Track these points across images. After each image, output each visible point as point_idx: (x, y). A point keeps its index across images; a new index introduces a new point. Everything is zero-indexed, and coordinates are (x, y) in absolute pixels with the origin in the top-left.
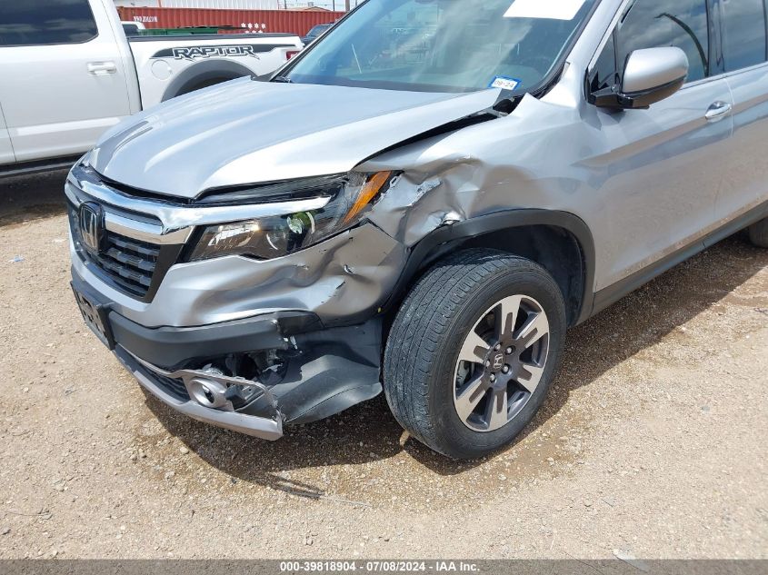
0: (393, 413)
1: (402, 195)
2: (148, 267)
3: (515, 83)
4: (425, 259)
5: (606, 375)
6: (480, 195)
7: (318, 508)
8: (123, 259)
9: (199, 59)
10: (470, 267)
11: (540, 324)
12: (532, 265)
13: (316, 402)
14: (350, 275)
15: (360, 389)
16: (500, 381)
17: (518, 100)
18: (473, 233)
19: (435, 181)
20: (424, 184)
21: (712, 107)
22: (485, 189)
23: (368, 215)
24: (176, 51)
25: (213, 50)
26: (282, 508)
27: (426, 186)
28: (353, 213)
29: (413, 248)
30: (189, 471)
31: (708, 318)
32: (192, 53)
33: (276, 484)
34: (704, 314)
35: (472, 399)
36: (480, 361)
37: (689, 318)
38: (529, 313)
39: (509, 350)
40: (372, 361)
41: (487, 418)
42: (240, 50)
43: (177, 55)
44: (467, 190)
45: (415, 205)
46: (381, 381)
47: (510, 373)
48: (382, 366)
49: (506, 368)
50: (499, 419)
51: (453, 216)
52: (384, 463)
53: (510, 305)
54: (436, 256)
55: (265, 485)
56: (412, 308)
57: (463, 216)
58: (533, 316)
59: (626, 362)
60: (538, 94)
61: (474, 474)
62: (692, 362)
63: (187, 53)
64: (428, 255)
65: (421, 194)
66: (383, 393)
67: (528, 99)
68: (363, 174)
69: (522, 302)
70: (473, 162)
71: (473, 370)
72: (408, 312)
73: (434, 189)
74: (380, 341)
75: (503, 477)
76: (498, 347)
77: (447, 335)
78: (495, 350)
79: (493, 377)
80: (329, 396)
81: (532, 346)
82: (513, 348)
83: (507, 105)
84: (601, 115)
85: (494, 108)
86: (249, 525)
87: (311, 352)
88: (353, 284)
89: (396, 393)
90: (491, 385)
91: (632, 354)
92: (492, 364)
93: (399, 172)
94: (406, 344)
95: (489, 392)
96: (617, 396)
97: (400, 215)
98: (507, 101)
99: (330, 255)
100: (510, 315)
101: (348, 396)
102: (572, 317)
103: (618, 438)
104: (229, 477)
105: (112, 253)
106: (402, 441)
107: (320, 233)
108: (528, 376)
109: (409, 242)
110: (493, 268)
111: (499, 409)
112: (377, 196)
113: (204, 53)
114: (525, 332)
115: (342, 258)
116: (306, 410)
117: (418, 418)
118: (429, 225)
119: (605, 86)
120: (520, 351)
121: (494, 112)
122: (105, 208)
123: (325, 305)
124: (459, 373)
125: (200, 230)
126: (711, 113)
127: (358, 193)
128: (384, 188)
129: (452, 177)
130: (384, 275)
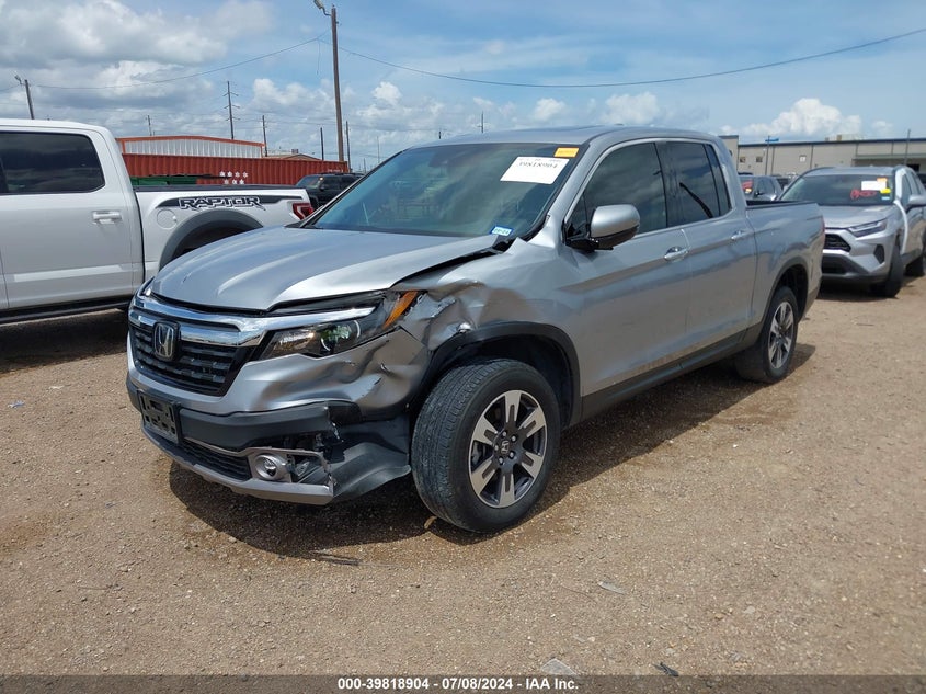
0: (419, 492)
1: (427, 309)
2: (223, 367)
3: (510, 231)
4: (444, 361)
5: (602, 476)
6: (486, 310)
7: (358, 572)
8: (198, 363)
9: (206, 208)
10: (480, 366)
11: (537, 418)
12: (528, 367)
13: (357, 481)
14: (386, 372)
15: (391, 470)
16: (508, 465)
17: (511, 242)
18: (481, 339)
19: (452, 299)
20: (443, 301)
21: (670, 251)
22: (488, 306)
23: (400, 323)
24: (182, 201)
25: (219, 201)
26: (327, 573)
27: (445, 303)
28: (390, 322)
29: (435, 351)
30: (240, 554)
31: (694, 434)
32: (198, 203)
33: (320, 558)
34: (691, 431)
35: (484, 475)
36: (490, 443)
37: (677, 435)
38: (528, 408)
39: (514, 438)
40: (402, 449)
41: (497, 496)
42: (246, 200)
43: (183, 205)
44: (476, 306)
45: (437, 316)
46: (410, 463)
47: (515, 458)
48: (410, 452)
49: (512, 454)
50: (507, 498)
51: (465, 326)
52: (412, 540)
53: (513, 398)
54: (452, 360)
55: (310, 559)
56: (435, 399)
57: (473, 326)
58: (532, 411)
59: (620, 466)
60: (527, 238)
61: (489, 543)
62: (677, 466)
63: (192, 203)
64: (447, 359)
65: (440, 309)
66: (411, 473)
67: (518, 241)
68: (397, 293)
69: (523, 397)
70: (479, 285)
71: (485, 451)
72: (432, 404)
73: (450, 305)
74: (408, 431)
75: (513, 544)
76: (505, 434)
77: (462, 418)
78: (502, 437)
79: (501, 460)
80: (367, 475)
81: (533, 436)
82: (517, 437)
83: (502, 246)
84: (576, 255)
85: (494, 248)
86: (301, 583)
87: (351, 440)
88: (387, 381)
89: (422, 471)
90: (499, 466)
91: (624, 461)
92: (500, 449)
93: (424, 292)
94: (430, 428)
95: (498, 472)
96: (610, 488)
97: (425, 324)
98: (503, 243)
99: (371, 354)
100: (513, 406)
101: (381, 476)
102: (566, 417)
103: (609, 517)
104: (277, 556)
105: (184, 360)
106: (426, 526)
107: (364, 337)
108: (530, 462)
109: (432, 346)
110: (497, 367)
111: (507, 489)
112: (407, 310)
113: (210, 203)
114: (526, 423)
115: (379, 358)
116: (348, 487)
117: (441, 488)
118: (447, 334)
119: (580, 232)
120: (522, 440)
121: (493, 251)
122: (180, 323)
123: (365, 397)
124: (473, 453)
125: (270, 334)
126: (670, 255)
127: (394, 307)
128: (413, 303)
129: (463, 297)
130: (412, 372)
